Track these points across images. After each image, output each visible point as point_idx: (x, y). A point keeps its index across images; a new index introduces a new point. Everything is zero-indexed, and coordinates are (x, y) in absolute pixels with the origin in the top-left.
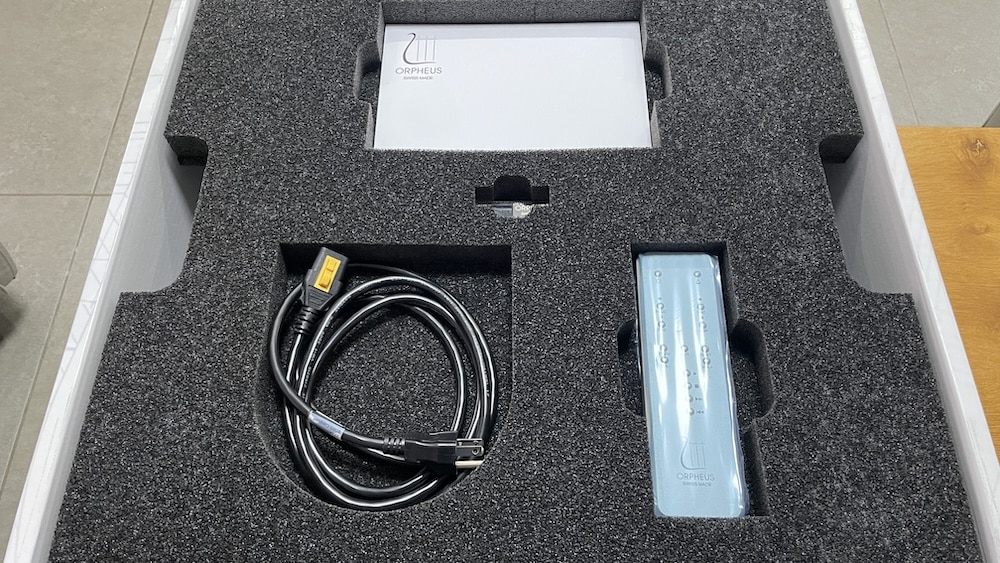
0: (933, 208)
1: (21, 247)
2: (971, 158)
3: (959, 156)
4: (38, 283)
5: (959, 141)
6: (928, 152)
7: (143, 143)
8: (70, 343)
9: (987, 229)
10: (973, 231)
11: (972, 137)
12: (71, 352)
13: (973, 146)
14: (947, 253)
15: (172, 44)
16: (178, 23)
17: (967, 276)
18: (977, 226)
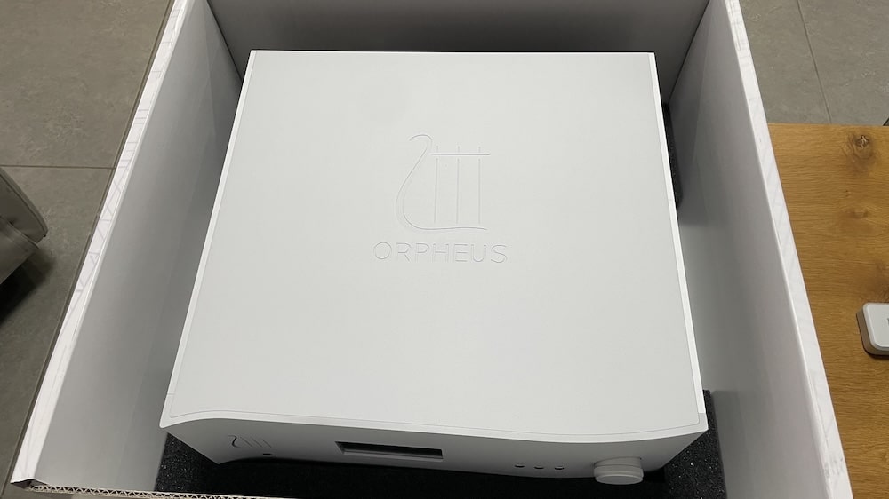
0: (819, 194)
1: (52, 211)
2: (856, 152)
3: (845, 150)
4: (65, 241)
5: (846, 137)
6: (818, 146)
7: (143, 127)
8: (78, 287)
9: (866, 214)
10: (853, 215)
11: (858, 134)
12: (79, 294)
13: (858, 142)
14: (828, 234)
15: (170, 47)
16: (176, 29)
17: (846, 254)
18: (857, 211)
